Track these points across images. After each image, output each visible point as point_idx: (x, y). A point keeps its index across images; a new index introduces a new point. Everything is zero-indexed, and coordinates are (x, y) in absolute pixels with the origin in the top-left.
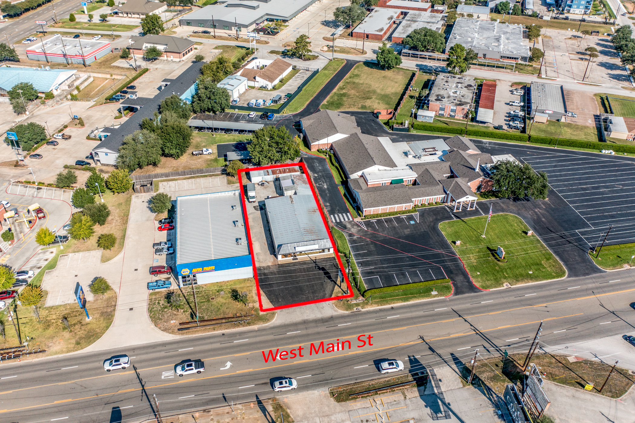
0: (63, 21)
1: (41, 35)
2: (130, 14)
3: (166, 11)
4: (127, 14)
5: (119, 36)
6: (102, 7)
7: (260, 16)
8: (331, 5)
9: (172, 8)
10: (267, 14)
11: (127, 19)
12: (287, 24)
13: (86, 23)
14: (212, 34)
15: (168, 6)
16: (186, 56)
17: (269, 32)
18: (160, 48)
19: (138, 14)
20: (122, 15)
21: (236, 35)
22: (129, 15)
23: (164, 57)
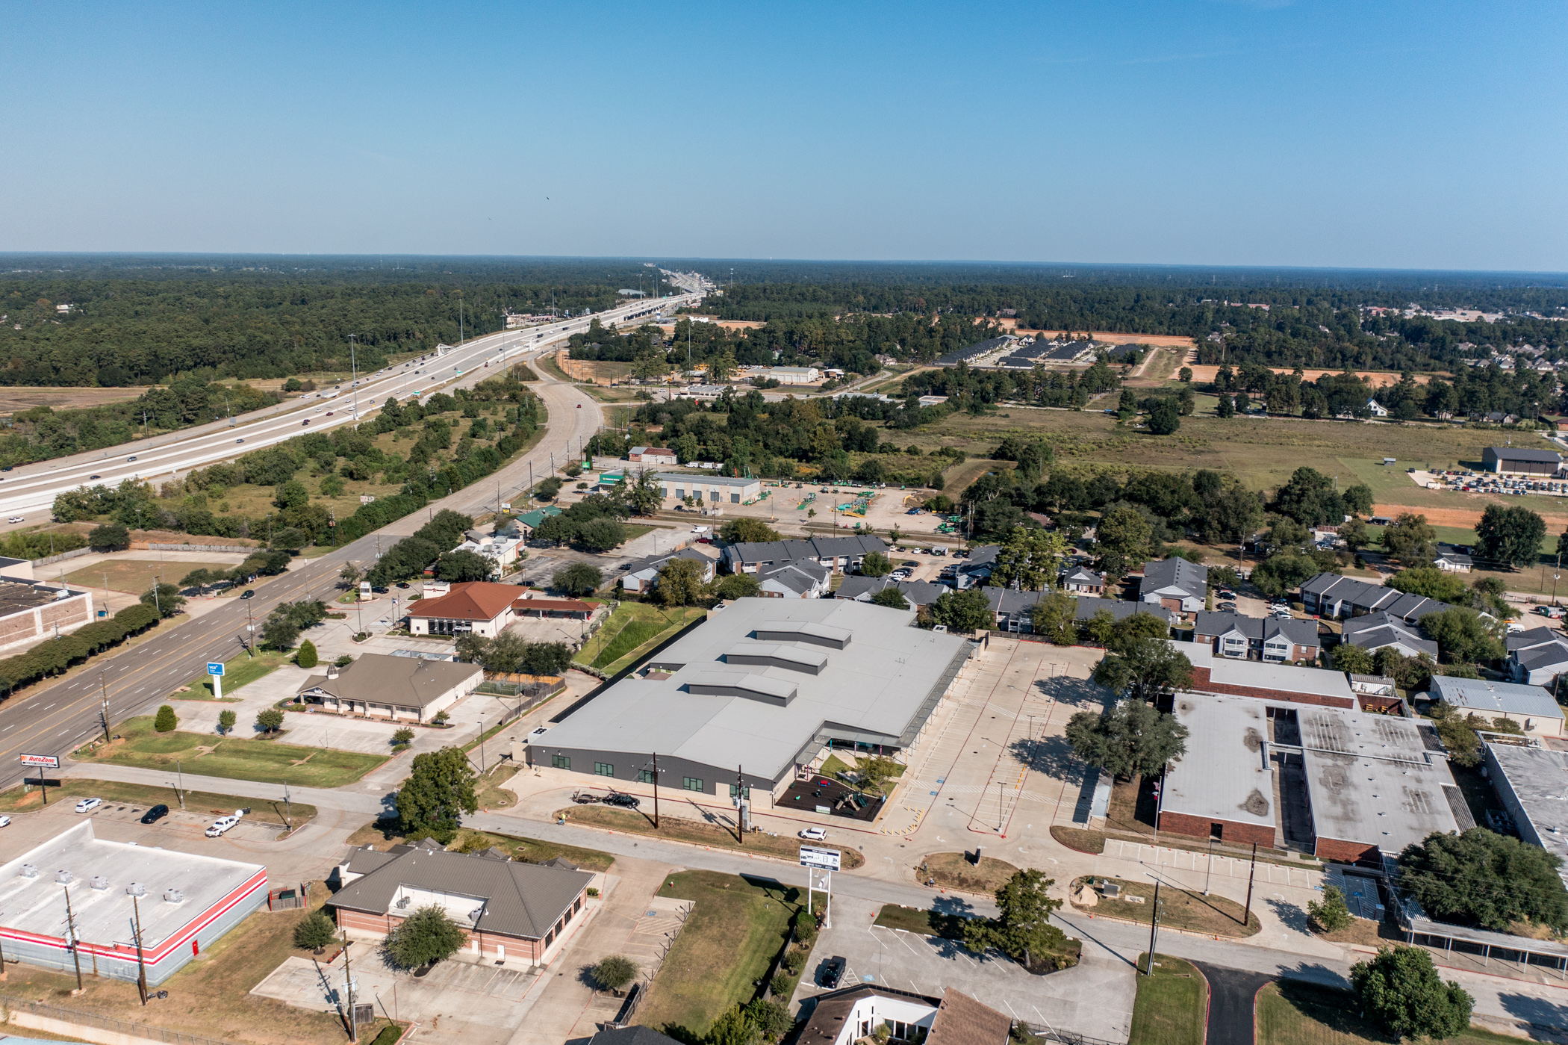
0: (133, 727)
1: (34, 796)
2: (362, 704)
3: (481, 690)
4: (352, 704)
5: (307, 812)
6: (274, 667)
7: (809, 735)
8: (1010, 671)
9: (500, 678)
10: (828, 724)
11: (349, 725)
12: (899, 758)
13: (206, 740)
14: (646, 807)
15: (486, 670)
16: (558, 941)
17: (848, 804)
18: (459, 908)
19: (388, 707)
20: (334, 707)
21: (734, 817)
22: (358, 709)
23: (470, 951)
